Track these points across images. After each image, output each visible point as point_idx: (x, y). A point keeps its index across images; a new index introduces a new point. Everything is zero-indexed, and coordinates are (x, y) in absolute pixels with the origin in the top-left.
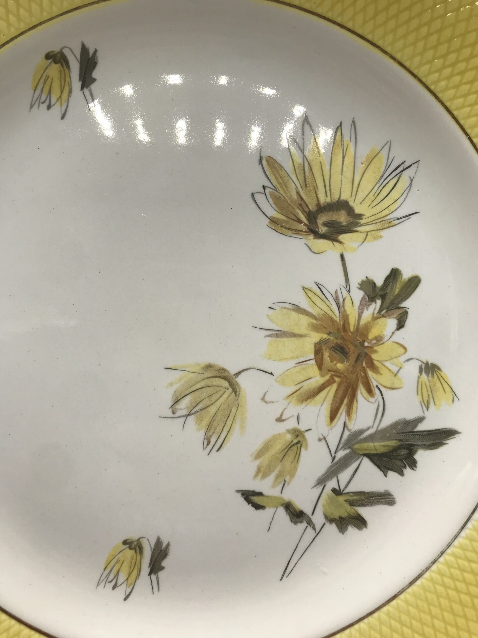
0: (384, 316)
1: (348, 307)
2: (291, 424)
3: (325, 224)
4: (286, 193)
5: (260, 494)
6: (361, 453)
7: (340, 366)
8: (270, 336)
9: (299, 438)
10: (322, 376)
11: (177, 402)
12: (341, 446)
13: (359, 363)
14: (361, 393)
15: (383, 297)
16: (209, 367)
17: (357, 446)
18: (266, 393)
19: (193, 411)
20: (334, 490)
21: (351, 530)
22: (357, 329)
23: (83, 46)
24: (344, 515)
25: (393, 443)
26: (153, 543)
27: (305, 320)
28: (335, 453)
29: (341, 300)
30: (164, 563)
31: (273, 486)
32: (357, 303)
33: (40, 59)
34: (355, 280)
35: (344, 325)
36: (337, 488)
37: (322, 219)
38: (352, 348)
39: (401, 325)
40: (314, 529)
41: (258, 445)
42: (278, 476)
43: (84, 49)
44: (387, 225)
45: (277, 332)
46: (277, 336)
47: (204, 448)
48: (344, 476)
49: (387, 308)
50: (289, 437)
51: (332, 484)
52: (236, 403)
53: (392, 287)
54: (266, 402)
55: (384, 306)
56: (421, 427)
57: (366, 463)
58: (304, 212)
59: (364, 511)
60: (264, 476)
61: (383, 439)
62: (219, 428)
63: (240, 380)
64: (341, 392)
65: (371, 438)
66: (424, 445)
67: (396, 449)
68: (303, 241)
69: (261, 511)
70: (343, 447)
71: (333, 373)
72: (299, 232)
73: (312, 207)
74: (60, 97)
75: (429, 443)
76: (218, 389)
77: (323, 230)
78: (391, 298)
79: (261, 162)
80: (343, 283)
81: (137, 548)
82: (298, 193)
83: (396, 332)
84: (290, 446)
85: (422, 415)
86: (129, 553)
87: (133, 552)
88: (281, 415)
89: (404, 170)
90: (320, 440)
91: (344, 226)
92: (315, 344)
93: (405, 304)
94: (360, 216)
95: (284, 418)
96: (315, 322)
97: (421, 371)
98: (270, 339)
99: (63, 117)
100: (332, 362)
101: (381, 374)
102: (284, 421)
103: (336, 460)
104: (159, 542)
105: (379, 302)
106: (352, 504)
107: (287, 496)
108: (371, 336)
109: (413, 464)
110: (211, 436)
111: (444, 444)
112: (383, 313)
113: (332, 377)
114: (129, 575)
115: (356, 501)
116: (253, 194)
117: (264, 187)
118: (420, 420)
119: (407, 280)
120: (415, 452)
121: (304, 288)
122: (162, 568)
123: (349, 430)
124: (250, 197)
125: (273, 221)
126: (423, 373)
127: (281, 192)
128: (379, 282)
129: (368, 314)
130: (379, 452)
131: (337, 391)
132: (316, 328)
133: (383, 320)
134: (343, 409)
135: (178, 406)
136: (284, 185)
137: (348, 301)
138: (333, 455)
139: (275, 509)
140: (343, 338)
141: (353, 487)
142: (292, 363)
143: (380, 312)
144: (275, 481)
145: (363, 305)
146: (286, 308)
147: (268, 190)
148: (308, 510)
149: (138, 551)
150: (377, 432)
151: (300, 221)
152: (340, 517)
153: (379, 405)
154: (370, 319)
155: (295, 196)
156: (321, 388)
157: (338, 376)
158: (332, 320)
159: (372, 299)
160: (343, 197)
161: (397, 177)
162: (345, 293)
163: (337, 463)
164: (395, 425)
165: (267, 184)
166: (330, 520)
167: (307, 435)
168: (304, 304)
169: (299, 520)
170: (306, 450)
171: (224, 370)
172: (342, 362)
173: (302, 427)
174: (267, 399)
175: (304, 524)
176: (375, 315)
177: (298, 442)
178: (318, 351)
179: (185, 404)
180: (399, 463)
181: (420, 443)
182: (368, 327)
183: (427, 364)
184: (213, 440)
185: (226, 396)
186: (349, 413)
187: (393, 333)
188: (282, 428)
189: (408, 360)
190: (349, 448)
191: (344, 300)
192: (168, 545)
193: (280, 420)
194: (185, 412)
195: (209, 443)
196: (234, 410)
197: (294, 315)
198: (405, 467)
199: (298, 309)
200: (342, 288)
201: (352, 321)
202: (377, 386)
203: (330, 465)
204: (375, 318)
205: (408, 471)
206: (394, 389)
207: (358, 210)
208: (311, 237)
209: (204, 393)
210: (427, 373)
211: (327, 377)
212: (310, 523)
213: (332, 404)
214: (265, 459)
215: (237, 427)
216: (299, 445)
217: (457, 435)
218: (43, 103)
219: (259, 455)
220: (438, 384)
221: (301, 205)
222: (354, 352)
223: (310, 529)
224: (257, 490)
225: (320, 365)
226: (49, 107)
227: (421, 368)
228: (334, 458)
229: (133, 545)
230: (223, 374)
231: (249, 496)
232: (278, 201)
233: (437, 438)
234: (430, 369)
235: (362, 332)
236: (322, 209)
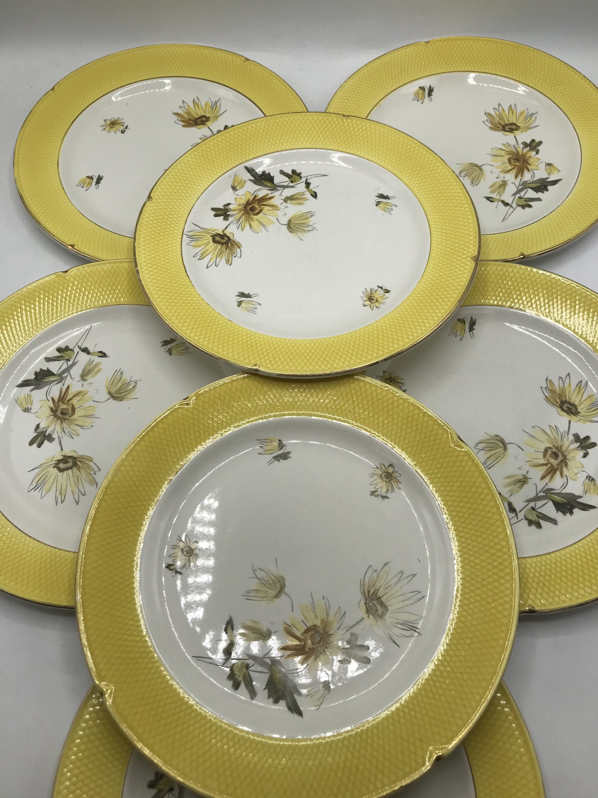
1: (518, 149)
2: (502, 179)
4: (494, 121)
5: (492, 198)
6: (528, 187)
7: (517, 164)
8: (492, 156)
9: (505, 183)
10: (511, 166)
11: (461, 173)
12: (520, 185)
13: (524, 163)
14: (526, 171)
15: (530, 146)
16: (471, 164)
17: (526, 185)
18: (492, 171)
19: (467, 175)
21: (527, 208)
22: (522, 154)
23: (430, 85)
24: (524, 204)
25: (539, 185)
27: (504, 152)
29: (516, 147)
31: (497, 196)
32: (521, 148)
33: (418, 88)
34: (520, 142)
35: (517, 153)
36: (520, 197)
37: (507, 127)
39: (537, 153)
40: (513, 209)
41: (491, 184)
42: (498, 193)
44: (529, 129)
46: (495, 156)
47: (471, 185)
48: (522, 193)
49: (532, 149)
50: (501, 182)
51: (518, 195)
52: (482, 173)
53: (533, 144)
54: (492, 173)
56: (548, 180)
57: (530, 190)
58: (501, 125)
59: (531, 203)
60: (494, 193)
61: (535, 183)
62: (476, 180)
63: (483, 167)
64: (518, 171)
65: (531, 183)
66: (550, 184)
68: (501, 133)
69: (493, 203)
72: (499, 130)
73: (503, 124)
74: (421, 99)
75: (552, 184)
76: (475, 169)
77: (508, 130)
78: (533, 146)
79: (485, 114)
80: (516, 142)
84: (502, 185)
89: (533, 115)
90: (512, 183)
91: (515, 129)
92: (508, 158)
93: (538, 148)
94: (520, 127)
96: (507, 152)
97: (546, 165)
99: (422, 104)
100: (514, 163)
101: (532, 166)
102: (499, 178)
106: (526, 201)
107: (502, 198)
108: (527, 156)
109: (547, 190)
110: (473, 182)
111: (557, 184)
112: (530, 150)
113: (515, 167)
116: (483, 122)
118: (548, 178)
119: (538, 142)
120: (547, 187)
121: (502, 144)
123: (522, 181)
125: (490, 128)
128: (528, 142)
129: (525, 151)
130: (534, 187)
132: (509, 154)
133: (531, 152)
134: (520, 175)
136: (494, 119)
138: (517, 187)
139: (498, 202)
140: (517, 157)
141: (526, 196)
142: (501, 163)
145: (523, 148)
146: (497, 149)
147: (488, 121)
148: (510, 203)
150: (533, 181)
151: (499, 128)
152: (522, 205)
153: (532, 174)
155: (498, 122)
156: (511, 170)
157: (517, 167)
158: (513, 152)
159: (526, 147)
160: (514, 122)
161: (531, 117)
163: (519, 190)
164: (539, 179)
165: (488, 119)
166: (519, 206)
167: (507, 182)
168: (503, 148)
169: (507, 205)
170: (508, 186)
171: (477, 164)
173: (506, 180)
175: (509, 207)
176: (528, 151)
178: (509, 160)
179: (464, 173)
180: (542, 190)
181: (548, 184)
183: (548, 163)
185: (478, 171)
186: (522, 176)
187: (535, 155)
188: (498, 180)
189: (541, 162)
190: (523, 186)
193: (497, 178)
194: (464, 175)
196: (481, 175)
197: (500, 151)
199: (501, 149)
200: (516, 144)
201: (520, 152)
202: (531, 169)
203: (517, 190)
205: (545, 192)
206: (537, 170)
207: (519, 125)
208: (504, 132)
209: (470, 171)
211: (513, 167)
212: (511, 207)
213: (516, 174)
214: (493, 188)
215: (482, 180)
216: (505, 185)
217: (561, 181)
218: (416, 100)
219: (491, 187)
220: (553, 168)
221: (499, 124)
222: (522, 160)
223: (511, 209)
225: (510, 164)
226: (418, 101)
230: (476, 166)
231: (488, 198)
232: (492, 123)
233: (555, 182)
234: (549, 165)
235: (524, 156)
236: (506, 125)
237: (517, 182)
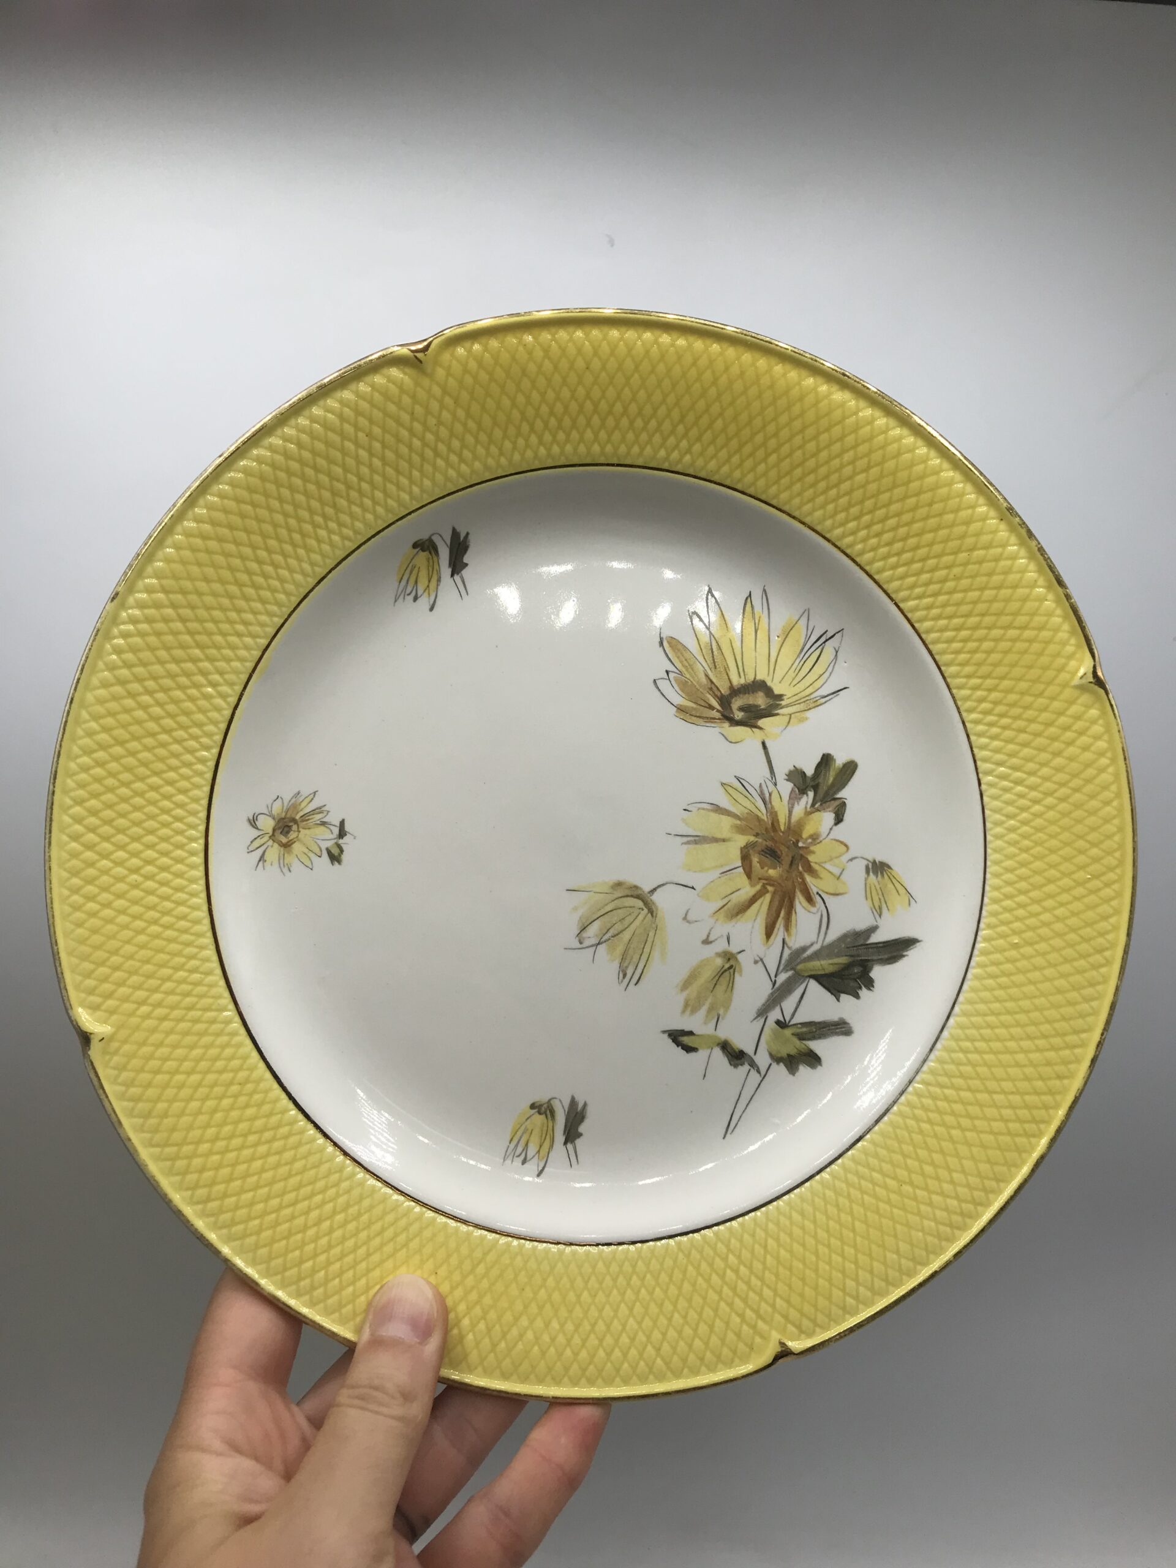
0: (818, 810)
1: (776, 802)
2: (721, 946)
3: (741, 709)
4: (693, 677)
5: (691, 1033)
6: (806, 974)
7: (772, 872)
8: (688, 843)
9: (732, 962)
10: (752, 885)
11: (583, 929)
12: (781, 968)
13: (794, 867)
14: (800, 903)
15: (816, 788)
16: (619, 884)
17: (799, 967)
18: (687, 912)
19: (603, 940)
20: (778, 1022)
21: (803, 1070)
22: (789, 828)
23: (454, 530)
24: (793, 1052)
25: (843, 960)
26: (567, 1104)
27: (726, 822)
28: (776, 976)
29: (767, 795)
30: (582, 1129)
31: (705, 1023)
32: (786, 797)
33: (407, 548)
34: (781, 771)
35: (773, 824)
36: (782, 1020)
37: (736, 703)
38: (784, 850)
39: (839, 820)
40: (759, 1072)
41: (684, 974)
42: (710, 1011)
43: (455, 534)
44: (813, 705)
45: (697, 838)
46: (696, 842)
47: (620, 983)
48: (789, 1004)
49: (821, 801)
50: (719, 962)
51: (775, 1015)
52: (654, 926)
53: (825, 775)
54: (689, 922)
55: (817, 798)
56: (875, 938)
57: (813, 986)
58: (715, 696)
59: (817, 1046)
60: (694, 1011)
61: (830, 956)
62: (636, 957)
63: (655, 897)
64: (776, 903)
65: (816, 955)
66: (881, 959)
67: (848, 967)
68: (717, 730)
69: (693, 1055)
70: (784, 969)
71: (765, 882)
72: (712, 720)
73: (725, 690)
74: (428, 586)
75: (886, 956)
76: (631, 910)
77: (739, 715)
78: (825, 788)
79: (661, 644)
80: (768, 775)
81: (548, 1112)
82: (707, 676)
83: (835, 828)
84: (722, 973)
85: (875, 923)
86: (539, 1119)
87: (543, 1117)
88: (708, 936)
89: (827, 640)
90: (756, 962)
91: (763, 709)
92: (741, 849)
93: (841, 795)
94: (780, 697)
95: (711, 938)
96: (738, 822)
97: (868, 872)
98: (685, 847)
99: (431, 609)
100: (762, 868)
101: (821, 878)
102: (711, 942)
103: (777, 985)
104: (573, 1102)
105: (811, 794)
106: (801, 1037)
107: (723, 1034)
108: (805, 835)
109: (870, 984)
110: (627, 967)
111: (904, 956)
112: (817, 806)
113: (764, 886)
114: (541, 1146)
115: (806, 1033)
116: (655, 681)
117: (667, 672)
118: (873, 929)
119: (841, 766)
120: (871, 969)
121: (723, 784)
122: (580, 1135)
123: (789, 948)
124: (653, 684)
125: (681, 709)
126: (871, 874)
127: (688, 676)
128: (810, 771)
129: (799, 809)
130: (827, 972)
131: (771, 902)
132: (741, 830)
133: (817, 814)
134: (780, 923)
135: (584, 935)
136: (690, 667)
137: (775, 796)
138: (773, 979)
139: (709, 1051)
140: (772, 839)
141: (801, 1017)
142: (716, 874)
143: (813, 805)
144: (707, 1016)
145: (793, 799)
146: (704, 809)
147: (671, 675)
148: (749, 1050)
149: (549, 1116)
150: (822, 947)
151: (711, 708)
152: (789, 1056)
153: (822, 916)
154: (802, 815)
155: (704, 680)
156: (753, 900)
157: (771, 885)
158: (759, 819)
159: (803, 791)
160: (760, 677)
161: (820, 649)
162: (771, 787)
163: (778, 989)
164: (844, 937)
165: (671, 668)
166: (778, 1060)
167: (739, 957)
168: (724, 802)
169: (739, 1062)
170: (741, 975)
171: (636, 887)
172: (775, 868)
173: (734, 949)
174: (689, 918)
175: (746, 1067)
176: (808, 809)
177: (731, 967)
178: (745, 857)
179: (593, 930)
180: (853, 984)
181: (875, 958)
182: (800, 825)
183: (874, 862)
184: (629, 973)
185: (641, 917)
186: (787, 928)
187: (831, 829)
188: (710, 951)
189: (851, 860)
190: (791, 969)
191: (770, 795)
192: (585, 1105)
193: (707, 942)
194: (594, 941)
195: (625, 976)
196: (651, 934)
197: (714, 816)
198: (860, 988)
199: (718, 809)
200: (767, 781)
201: (782, 819)
202: (818, 893)
203: (770, 991)
204: (808, 814)
205: (864, 992)
206: (837, 895)
207: (777, 692)
208: (726, 725)
209: (615, 917)
210: (876, 873)
211: (758, 887)
212: (753, 1064)
213: (766, 919)
214: (693, 991)
215: (656, 954)
216: (732, 971)
217: (918, 944)
218: (409, 594)
219: (686, 985)
220: (890, 886)
221: (711, 689)
222: (787, 855)
223: (753, 1072)
224: (687, 1029)
225: (749, 874)
226: (416, 599)
227: (867, 867)
228: (774, 983)
229: (543, 1109)
230: (635, 893)
231: (677, 1037)
232: (685, 687)
233: (896, 949)
234: (878, 868)
235: (795, 830)
236: (736, 692)
237: (773, 955)
